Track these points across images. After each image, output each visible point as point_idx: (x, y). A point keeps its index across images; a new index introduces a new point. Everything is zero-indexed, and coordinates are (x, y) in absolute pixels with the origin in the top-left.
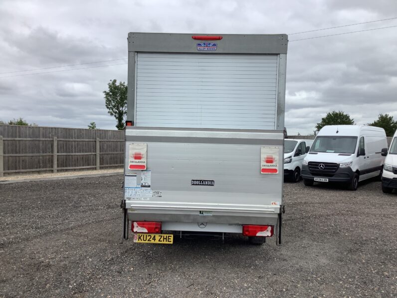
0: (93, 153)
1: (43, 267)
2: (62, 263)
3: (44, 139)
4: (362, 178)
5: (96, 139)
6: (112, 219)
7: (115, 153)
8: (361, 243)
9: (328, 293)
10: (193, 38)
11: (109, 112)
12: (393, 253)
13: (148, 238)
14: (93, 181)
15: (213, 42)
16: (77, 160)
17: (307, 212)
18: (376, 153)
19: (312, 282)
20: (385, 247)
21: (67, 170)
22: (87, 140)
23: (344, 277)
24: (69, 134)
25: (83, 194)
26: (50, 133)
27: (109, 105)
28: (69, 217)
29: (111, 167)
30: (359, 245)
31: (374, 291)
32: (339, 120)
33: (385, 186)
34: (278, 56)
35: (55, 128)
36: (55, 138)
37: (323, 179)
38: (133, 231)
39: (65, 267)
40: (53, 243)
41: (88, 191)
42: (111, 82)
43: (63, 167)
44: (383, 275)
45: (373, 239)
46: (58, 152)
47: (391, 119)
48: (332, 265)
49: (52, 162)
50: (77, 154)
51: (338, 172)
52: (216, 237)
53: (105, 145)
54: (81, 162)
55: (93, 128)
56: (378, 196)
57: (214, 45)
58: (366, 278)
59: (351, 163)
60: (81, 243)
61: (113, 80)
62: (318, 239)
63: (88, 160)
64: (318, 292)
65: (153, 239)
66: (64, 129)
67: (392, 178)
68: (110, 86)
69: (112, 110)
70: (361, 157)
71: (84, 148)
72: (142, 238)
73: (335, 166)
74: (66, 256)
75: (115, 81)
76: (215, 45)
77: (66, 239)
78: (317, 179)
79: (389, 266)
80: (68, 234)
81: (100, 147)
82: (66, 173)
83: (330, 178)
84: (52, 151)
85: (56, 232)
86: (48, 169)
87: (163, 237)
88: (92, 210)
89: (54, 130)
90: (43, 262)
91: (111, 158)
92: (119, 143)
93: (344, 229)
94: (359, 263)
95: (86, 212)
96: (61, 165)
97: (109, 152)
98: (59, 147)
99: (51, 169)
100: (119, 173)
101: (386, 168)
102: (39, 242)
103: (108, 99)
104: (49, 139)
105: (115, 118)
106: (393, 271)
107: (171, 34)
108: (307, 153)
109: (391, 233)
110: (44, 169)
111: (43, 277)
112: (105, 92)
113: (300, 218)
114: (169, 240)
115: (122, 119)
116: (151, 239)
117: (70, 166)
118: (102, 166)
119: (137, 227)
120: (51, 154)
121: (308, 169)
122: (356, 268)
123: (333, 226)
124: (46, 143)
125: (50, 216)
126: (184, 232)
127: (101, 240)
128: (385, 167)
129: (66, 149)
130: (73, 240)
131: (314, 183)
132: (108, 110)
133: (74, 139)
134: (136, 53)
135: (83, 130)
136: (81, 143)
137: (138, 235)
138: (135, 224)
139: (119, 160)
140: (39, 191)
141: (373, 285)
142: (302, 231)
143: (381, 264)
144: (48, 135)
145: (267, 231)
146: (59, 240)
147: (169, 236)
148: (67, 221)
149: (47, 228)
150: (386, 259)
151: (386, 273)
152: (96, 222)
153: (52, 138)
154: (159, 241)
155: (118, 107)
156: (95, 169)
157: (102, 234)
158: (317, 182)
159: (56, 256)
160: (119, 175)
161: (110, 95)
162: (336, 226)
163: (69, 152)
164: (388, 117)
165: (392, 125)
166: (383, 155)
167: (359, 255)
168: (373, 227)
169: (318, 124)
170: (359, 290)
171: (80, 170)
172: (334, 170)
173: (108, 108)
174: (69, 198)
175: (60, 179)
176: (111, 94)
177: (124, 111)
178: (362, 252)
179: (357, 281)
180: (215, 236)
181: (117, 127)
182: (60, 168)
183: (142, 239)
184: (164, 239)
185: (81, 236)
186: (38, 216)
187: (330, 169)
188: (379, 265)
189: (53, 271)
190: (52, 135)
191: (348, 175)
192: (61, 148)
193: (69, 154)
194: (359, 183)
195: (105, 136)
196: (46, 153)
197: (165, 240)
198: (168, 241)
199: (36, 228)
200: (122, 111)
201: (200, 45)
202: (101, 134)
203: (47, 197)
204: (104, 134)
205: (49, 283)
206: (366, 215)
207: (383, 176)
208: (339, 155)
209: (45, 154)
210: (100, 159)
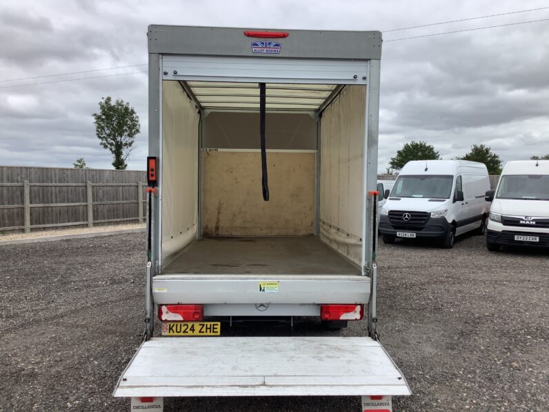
0: (83, 204)
1: (25, 378)
2: (53, 370)
3: (9, 184)
4: (460, 231)
5: (86, 182)
6: (121, 300)
7: (116, 202)
8: (474, 322)
9: (443, 397)
10: (245, 34)
11: (101, 144)
12: (519, 334)
13: (183, 328)
14: (86, 244)
15: (274, 41)
16: (60, 213)
17: (394, 280)
18: (477, 197)
19: (420, 382)
20: (507, 326)
21: (44, 229)
22: (74, 184)
23: (461, 372)
24: (47, 177)
25: (72, 264)
26: (18, 175)
27: (102, 134)
28: (55, 298)
29: (110, 223)
30: (472, 324)
31: (505, 391)
32: (420, 154)
33: (492, 241)
34: (369, 62)
35: (26, 168)
36: (26, 182)
37: (409, 234)
38: (161, 320)
39: (58, 376)
40: (36, 340)
41: (80, 259)
42: (103, 101)
43: (40, 224)
44: (512, 366)
45: (488, 316)
46: (31, 203)
47: (487, 150)
48: (441, 355)
49: (23, 216)
50: (59, 205)
51: (429, 223)
52: (282, 323)
53: (101, 191)
54: (66, 216)
55: (81, 167)
56: (482, 255)
57: (276, 45)
58: (490, 372)
59: (446, 211)
60: (78, 338)
61: (105, 98)
62: (415, 317)
63: (76, 213)
64: (430, 396)
65: (190, 330)
66: (39, 168)
67: (501, 231)
68: (102, 107)
69: (106, 140)
70: (458, 203)
71: (70, 196)
72: (174, 328)
73: (424, 216)
74: (58, 359)
75: (109, 99)
76: (278, 45)
77: (55, 332)
78: (400, 234)
79: (516, 353)
80: (58, 324)
81: (93, 194)
82: (44, 233)
83: (417, 232)
84: (23, 202)
85: (37, 322)
86: (17, 228)
87: (205, 327)
88: (89, 286)
89: (24, 171)
90: (23, 370)
91: (109, 211)
92: (121, 188)
93: (447, 303)
94: (477, 352)
95: (80, 290)
96: (36, 221)
97: (105, 202)
98: (33, 195)
99: (21, 227)
100: (122, 231)
101: (492, 218)
102: (14, 338)
103: (99, 124)
104: (16, 184)
105: (110, 152)
106: (523, 361)
107: (212, 28)
108: (386, 198)
109: (510, 307)
110: (11, 228)
111: (26, 393)
112: (95, 115)
113: (386, 289)
114: (215, 330)
115: (121, 153)
116: (188, 330)
117: (49, 223)
118: (97, 221)
119: (167, 313)
120: (20, 206)
121: (389, 222)
122: (474, 358)
123: (431, 299)
124: (12, 190)
125: (26, 297)
126: (235, 318)
127: (107, 333)
128: (491, 216)
129: (43, 197)
130: (66, 333)
131: (396, 240)
132: (100, 141)
133: (54, 184)
134: (160, 56)
135: (67, 169)
136: (65, 189)
137: (168, 324)
138: (164, 309)
139: (121, 213)
140: (6, 260)
141: (501, 382)
142: (391, 307)
143: (505, 351)
144: (16, 178)
145: (355, 312)
146: (43, 334)
147: (214, 325)
148: (53, 305)
149: (25, 316)
150: (510, 344)
151: (515, 364)
152: (98, 305)
153: (21, 182)
154: (200, 332)
155: (114, 136)
156: (87, 226)
157: (109, 323)
158: (401, 237)
159: (42, 358)
160: (122, 235)
161: (103, 120)
162: (436, 299)
163: (48, 203)
164: (484, 149)
165: (489, 159)
166: (487, 200)
167: (475, 339)
168: (484, 298)
169: (392, 159)
170: (485, 390)
171: (64, 228)
172: (423, 222)
173: (100, 137)
174: (54, 270)
175: (36, 241)
176: (104, 117)
177: (124, 142)
178: (477, 335)
179: (479, 377)
180: (280, 321)
181: (114, 164)
182: (34, 226)
183: (175, 330)
184: (207, 328)
185: (77, 326)
186: (7, 298)
187: (419, 219)
188: (503, 353)
189: (39, 383)
190: (21, 178)
191: (442, 228)
192: (35, 196)
193: (47, 205)
194: (455, 238)
195: (100, 178)
196: (13, 204)
197: (208, 330)
198: (213, 332)
199: (7, 317)
200: (121, 143)
201: (256, 45)
202: (93, 176)
203: (18, 269)
204: (98, 176)
205: (36, 402)
206: (473, 283)
207: (489, 228)
208: (430, 201)
209: (11, 206)
210: (94, 212)
